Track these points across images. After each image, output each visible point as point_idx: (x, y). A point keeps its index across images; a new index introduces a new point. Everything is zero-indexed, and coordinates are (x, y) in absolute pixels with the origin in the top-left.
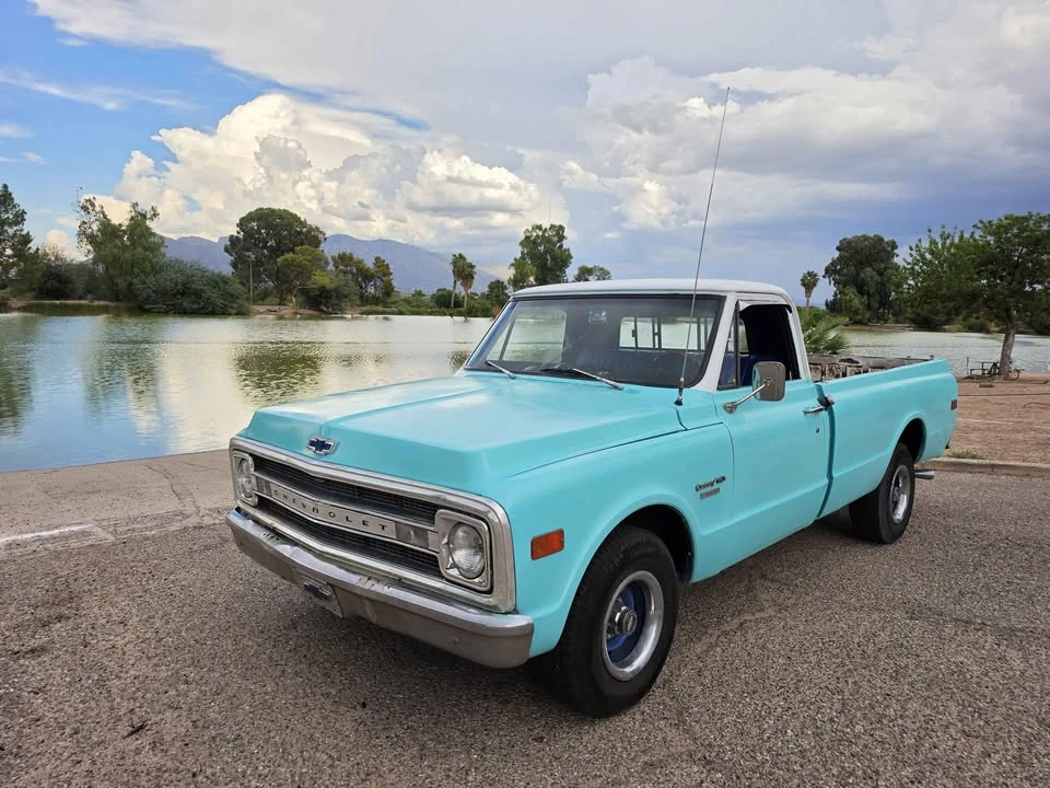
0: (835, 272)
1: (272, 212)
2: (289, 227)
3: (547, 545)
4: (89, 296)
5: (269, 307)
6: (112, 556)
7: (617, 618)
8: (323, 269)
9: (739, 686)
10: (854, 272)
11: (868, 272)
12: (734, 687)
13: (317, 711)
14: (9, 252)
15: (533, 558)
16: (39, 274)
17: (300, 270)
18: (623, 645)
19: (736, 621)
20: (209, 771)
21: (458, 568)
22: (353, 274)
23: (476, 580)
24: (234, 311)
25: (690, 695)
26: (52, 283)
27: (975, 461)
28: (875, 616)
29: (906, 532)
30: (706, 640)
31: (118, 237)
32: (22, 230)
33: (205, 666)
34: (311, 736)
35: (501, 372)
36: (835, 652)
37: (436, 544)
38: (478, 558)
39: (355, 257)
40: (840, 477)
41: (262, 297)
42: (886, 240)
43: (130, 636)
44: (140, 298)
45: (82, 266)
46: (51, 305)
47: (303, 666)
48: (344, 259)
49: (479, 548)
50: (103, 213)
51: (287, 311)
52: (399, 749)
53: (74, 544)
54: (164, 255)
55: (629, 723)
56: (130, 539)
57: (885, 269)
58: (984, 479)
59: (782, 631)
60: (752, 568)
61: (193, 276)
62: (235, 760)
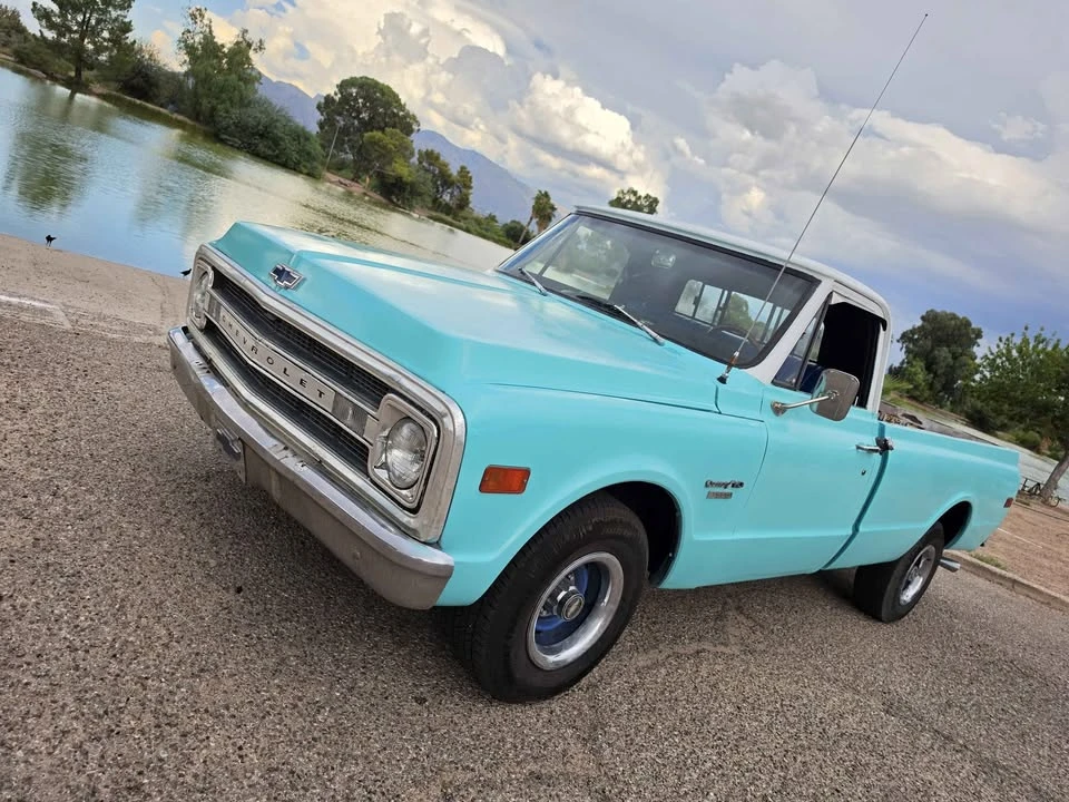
0: (911, 340)
1: (375, 85)
2: (387, 105)
3: (503, 480)
4: (171, 106)
5: (342, 180)
6: (55, 341)
7: (560, 597)
8: (407, 158)
9: (672, 719)
10: (930, 348)
11: (943, 353)
12: (666, 719)
13: (183, 578)
14: (106, 34)
15: (480, 490)
16: (130, 67)
17: (383, 152)
18: (557, 628)
19: (695, 646)
20: (20, 600)
21: (389, 470)
22: (434, 175)
23: (404, 492)
24: (305, 171)
25: (613, 711)
26: (137, 81)
27: (998, 570)
28: (848, 695)
29: (906, 617)
30: (653, 654)
31: (217, 57)
32: (125, 17)
33: (87, 484)
34: (162, 602)
35: (533, 284)
36: (792, 719)
37: (371, 434)
38: (417, 467)
39: (442, 158)
40: (864, 533)
41: (339, 168)
42: (973, 326)
43: (22, 425)
44: (219, 126)
45: (174, 75)
46: (130, 102)
47: (194, 524)
48: (430, 157)
49: (420, 455)
50: (210, 27)
51: (357, 189)
52: (254, 654)
53: (25, 317)
54: (256, 92)
55: (531, 718)
56: (87, 334)
57: (961, 355)
58: (1002, 591)
59: (740, 676)
60: (730, 596)
61: (277, 121)
62: (59, 598)
